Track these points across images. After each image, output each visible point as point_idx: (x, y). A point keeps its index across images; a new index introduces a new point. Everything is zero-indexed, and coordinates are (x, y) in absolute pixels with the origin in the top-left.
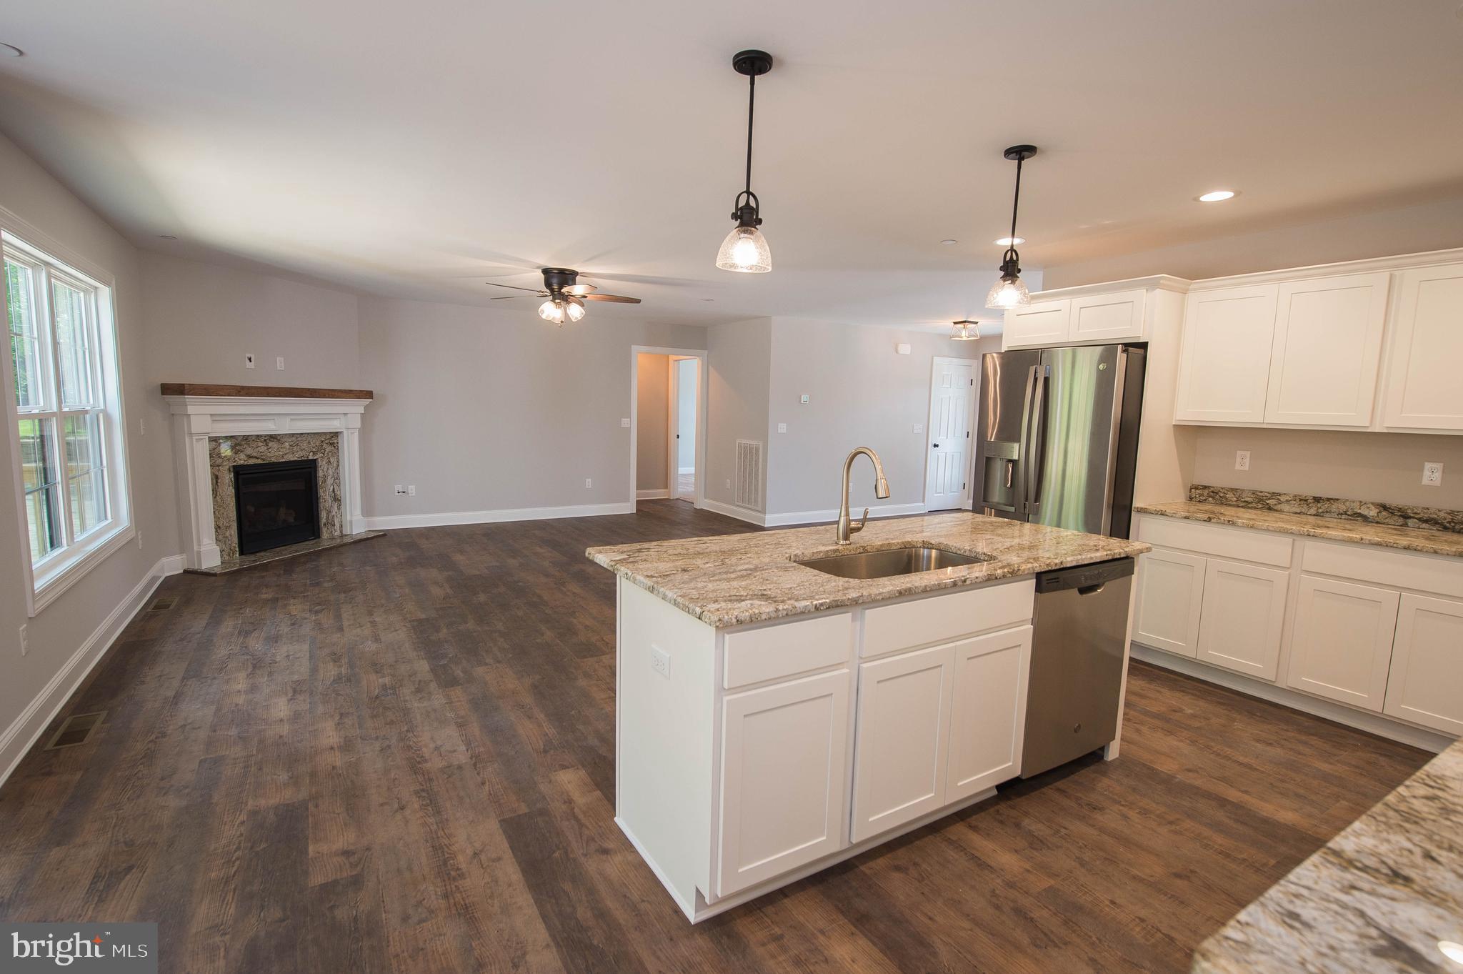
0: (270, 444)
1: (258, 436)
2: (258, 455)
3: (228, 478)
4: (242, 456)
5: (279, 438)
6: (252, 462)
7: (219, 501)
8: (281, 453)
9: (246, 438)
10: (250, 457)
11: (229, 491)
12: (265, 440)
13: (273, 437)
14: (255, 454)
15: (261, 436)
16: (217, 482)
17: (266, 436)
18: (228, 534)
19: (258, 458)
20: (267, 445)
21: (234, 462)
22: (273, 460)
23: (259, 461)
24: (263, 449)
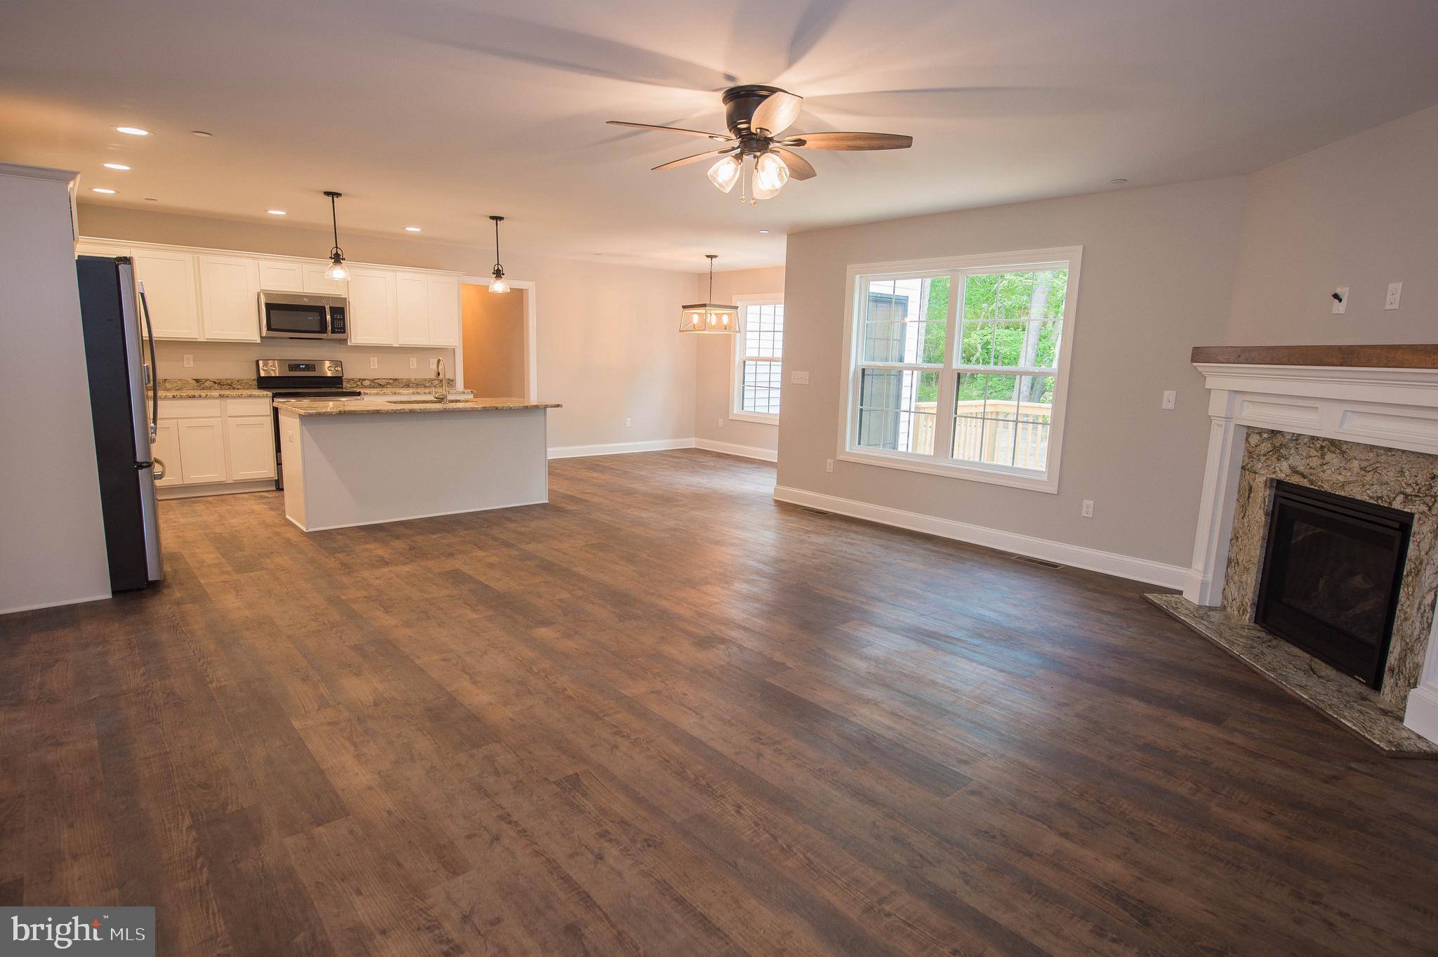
0: (1329, 457)
1: (1313, 438)
2: (1306, 472)
3: (1262, 496)
4: (1284, 465)
5: (1344, 447)
6: (1295, 480)
7: (1246, 524)
8: (1341, 478)
9: (1297, 438)
10: (1295, 471)
11: (1258, 517)
12: (1322, 447)
13: (1335, 445)
14: (1301, 468)
15: (1318, 438)
16: (1249, 497)
17: (1325, 439)
18: (1244, 579)
19: (1304, 477)
20: (1323, 457)
21: (1274, 473)
22: (1327, 487)
23: (1305, 483)
24: (1315, 462)
